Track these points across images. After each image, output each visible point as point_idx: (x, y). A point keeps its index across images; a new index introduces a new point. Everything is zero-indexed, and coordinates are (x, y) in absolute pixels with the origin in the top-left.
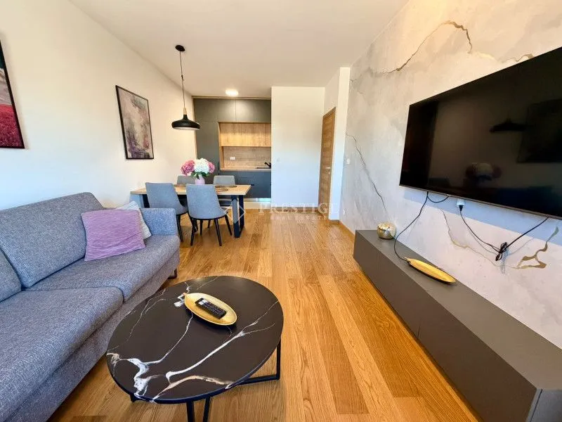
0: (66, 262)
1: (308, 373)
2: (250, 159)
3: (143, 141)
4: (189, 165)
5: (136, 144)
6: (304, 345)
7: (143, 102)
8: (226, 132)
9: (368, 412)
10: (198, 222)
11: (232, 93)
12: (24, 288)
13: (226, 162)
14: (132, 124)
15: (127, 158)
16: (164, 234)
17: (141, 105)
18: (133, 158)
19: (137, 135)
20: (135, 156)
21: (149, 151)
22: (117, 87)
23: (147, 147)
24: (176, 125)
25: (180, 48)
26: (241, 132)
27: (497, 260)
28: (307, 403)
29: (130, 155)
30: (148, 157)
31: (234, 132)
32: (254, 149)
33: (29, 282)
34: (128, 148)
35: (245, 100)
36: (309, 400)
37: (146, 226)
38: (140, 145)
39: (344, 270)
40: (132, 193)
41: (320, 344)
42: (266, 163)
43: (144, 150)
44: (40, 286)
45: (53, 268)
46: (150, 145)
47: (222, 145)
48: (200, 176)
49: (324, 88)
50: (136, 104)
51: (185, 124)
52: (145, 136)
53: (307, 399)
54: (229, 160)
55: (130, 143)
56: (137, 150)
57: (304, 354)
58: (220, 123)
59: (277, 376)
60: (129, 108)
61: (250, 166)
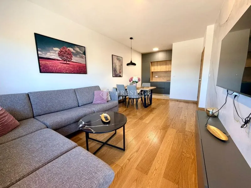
0: (88, 103)
1: (135, 154)
2: (164, 77)
5: (116, 72)
6: (142, 147)
7: (120, 58)
8: (154, 66)
9: (147, 175)
10: (132, 99)
11: (156, 49)
12: (79, 106)
13: (154, 78)
14: (116, 66)
15: (113, 76)
16: (114, 100)
17: (120, 59)
19: (117, 69)
20: (116, 76)
21: (121, 74)
22: (112, 55)
23: (120, 73)
24: (128, 65)
25: (131, 38)
27: (241, 127)
28: (128, 161)
29: (114, 76)
30: (120, 76)
31: (157, 65)
33: (80, 105)
34: (114, 73)
35: (163, 51)
36: (129, 161)
37: (110, 97)
38: (118, 72)
39: (186, 129)
40: (113, 88)
41: (148, 149)
44: (82, 107)
45: (85, 103)
46: (122, 72)
47: (152, 71)
48: (135, 82)
49: (203, 38)
50: (118, 59)
51: (131, 64)
52: (120, 69)
53: (129, 160)
55: (114, 72)
56: (117, 74)
57: (139, 149)
59: (124, 150)
60: (116, 61)
61: (164, 80)
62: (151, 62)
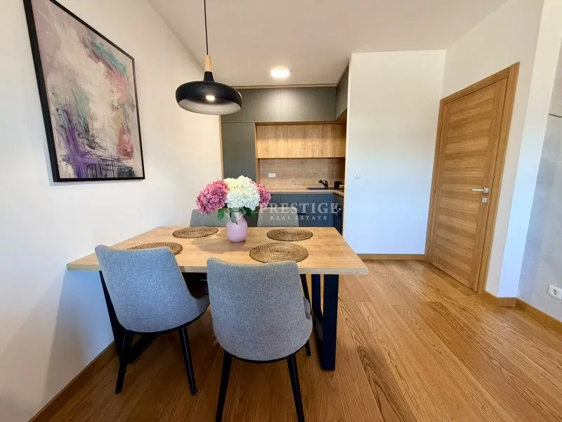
2: (298, 176)
3: (116, 140)
4: (215, 193)
5: (92, 145)
8: (265, 137)
11: (279, 74)
13: (262, 181)
15: (57, 178)
17: (115, 62)
18: (79, 179)
19: (95, 126)
20: (89, 174)
21: (134, 163)
23: (129, 154)
26: (286, 137)
29: (67, 170)
31: (277, 137)
32: (303, 161)
38: (107, 147)
42: (321, 182)
43: (119, 160)
46: (137, 151)
47: (259, 156)
48: (238, 216)
49: (444, 51)
50: (97, 54)
52: (123, 131)
54: (267, 177)
56: (94, 159)
58: (257, 124)
61: (297, 187)
62: (256, 123)
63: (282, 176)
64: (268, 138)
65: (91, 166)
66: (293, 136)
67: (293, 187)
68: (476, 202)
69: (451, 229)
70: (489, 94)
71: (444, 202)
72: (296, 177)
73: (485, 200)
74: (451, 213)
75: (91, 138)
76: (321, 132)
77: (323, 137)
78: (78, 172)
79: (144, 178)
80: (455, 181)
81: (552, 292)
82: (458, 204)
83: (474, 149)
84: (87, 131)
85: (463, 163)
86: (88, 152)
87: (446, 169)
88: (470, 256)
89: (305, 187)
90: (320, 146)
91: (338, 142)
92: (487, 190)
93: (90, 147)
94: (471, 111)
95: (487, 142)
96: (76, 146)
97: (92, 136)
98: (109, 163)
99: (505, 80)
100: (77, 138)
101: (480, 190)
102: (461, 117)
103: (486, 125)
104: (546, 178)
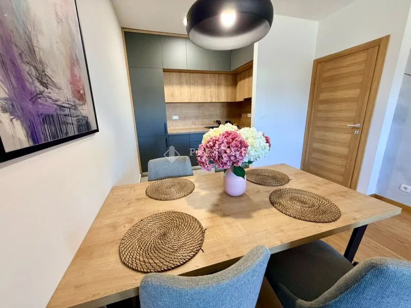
8: (170, 83)
13: (168, 123)
18: (37, 147)
20: (48, 134)
21: (87, 111)
23: (82, 98)
32: (201, 104)
42: (217, 121)
43: (75, 107)
47: (168, 101)
49: (317, 23)
54: (171, 119)
58: (165, 71)
61: (197, 126)
62: (163, 69)
63: (183, 118)
64: (173, 84)
65: (47, 119)
66: (194, 84)
67: (194, 127)
68: (349, 133)
69: (325, 153)
70: (361, 57)
71: (318, 134)
72: (196, 119)
73: (357, 132)
74: (324, 141)
75: (39, 67)
76: (217, 81)
77: (219, 85)
78: (32, 134)
79: (97, 131)
80: (328, 119)
81: (403, 189)
82: (331, 135)
83: (347, 96)
84: (32, 51)
85: (337, 107)
86: (41, 93)
87: (320, 111)
88: (343, 170)
89: (204, 126)
90: (217, 92)
91: (230, 89)
92: (358, 125)
93: (42, 83)
94: (344, 69)
95: (359, 92)
96: (20, 79)
97: (41, 62)
98: (67, 112)
99: (377, 47)
100: (19, 61)
101: (353, 125)
102: (335, 73)
103: (359, 79)
104: (400, 116)
